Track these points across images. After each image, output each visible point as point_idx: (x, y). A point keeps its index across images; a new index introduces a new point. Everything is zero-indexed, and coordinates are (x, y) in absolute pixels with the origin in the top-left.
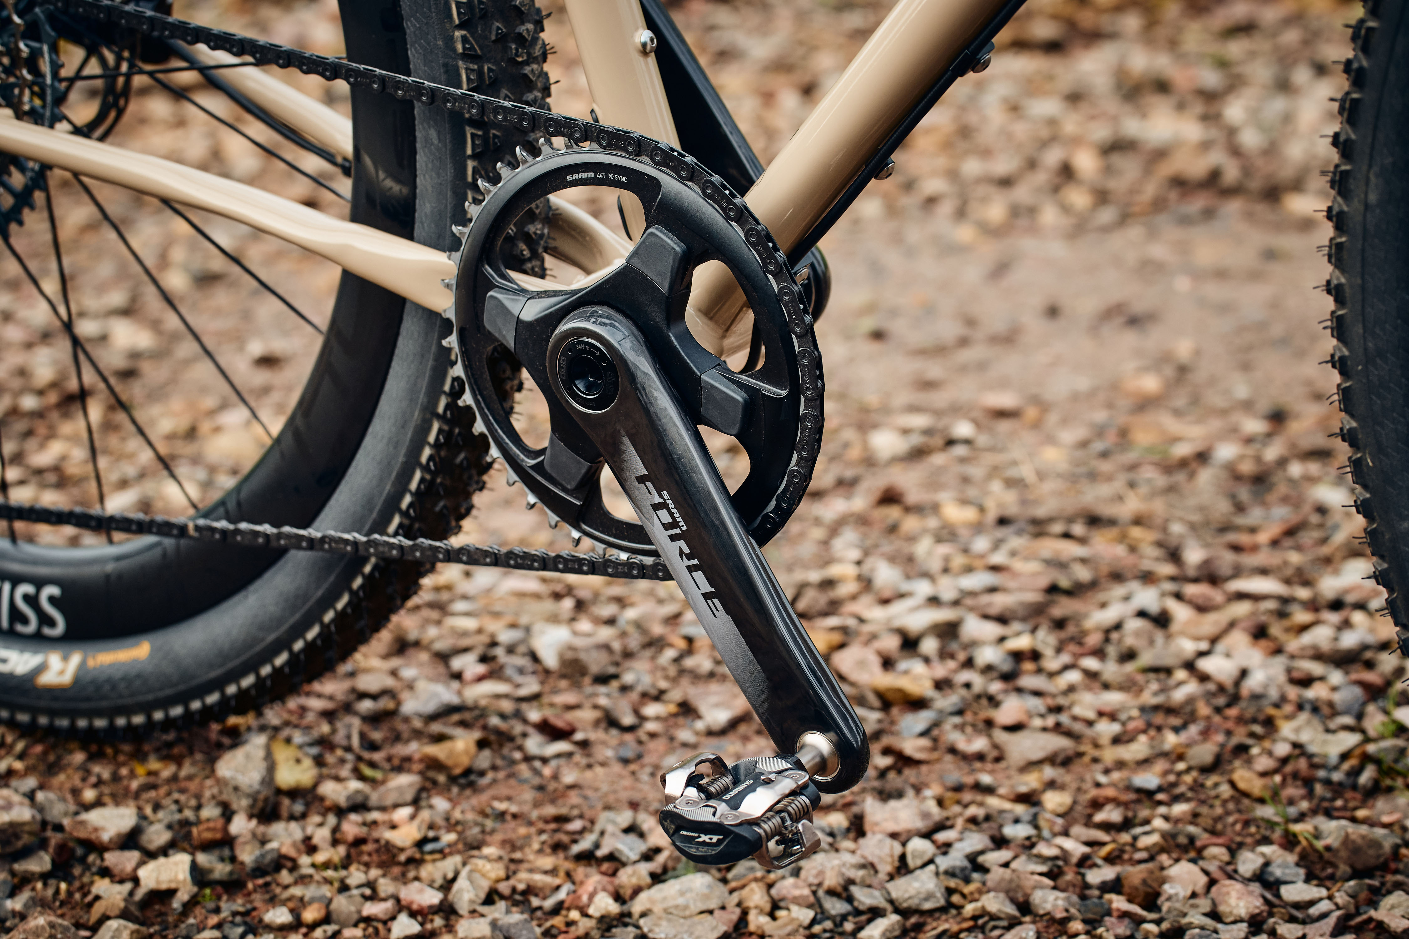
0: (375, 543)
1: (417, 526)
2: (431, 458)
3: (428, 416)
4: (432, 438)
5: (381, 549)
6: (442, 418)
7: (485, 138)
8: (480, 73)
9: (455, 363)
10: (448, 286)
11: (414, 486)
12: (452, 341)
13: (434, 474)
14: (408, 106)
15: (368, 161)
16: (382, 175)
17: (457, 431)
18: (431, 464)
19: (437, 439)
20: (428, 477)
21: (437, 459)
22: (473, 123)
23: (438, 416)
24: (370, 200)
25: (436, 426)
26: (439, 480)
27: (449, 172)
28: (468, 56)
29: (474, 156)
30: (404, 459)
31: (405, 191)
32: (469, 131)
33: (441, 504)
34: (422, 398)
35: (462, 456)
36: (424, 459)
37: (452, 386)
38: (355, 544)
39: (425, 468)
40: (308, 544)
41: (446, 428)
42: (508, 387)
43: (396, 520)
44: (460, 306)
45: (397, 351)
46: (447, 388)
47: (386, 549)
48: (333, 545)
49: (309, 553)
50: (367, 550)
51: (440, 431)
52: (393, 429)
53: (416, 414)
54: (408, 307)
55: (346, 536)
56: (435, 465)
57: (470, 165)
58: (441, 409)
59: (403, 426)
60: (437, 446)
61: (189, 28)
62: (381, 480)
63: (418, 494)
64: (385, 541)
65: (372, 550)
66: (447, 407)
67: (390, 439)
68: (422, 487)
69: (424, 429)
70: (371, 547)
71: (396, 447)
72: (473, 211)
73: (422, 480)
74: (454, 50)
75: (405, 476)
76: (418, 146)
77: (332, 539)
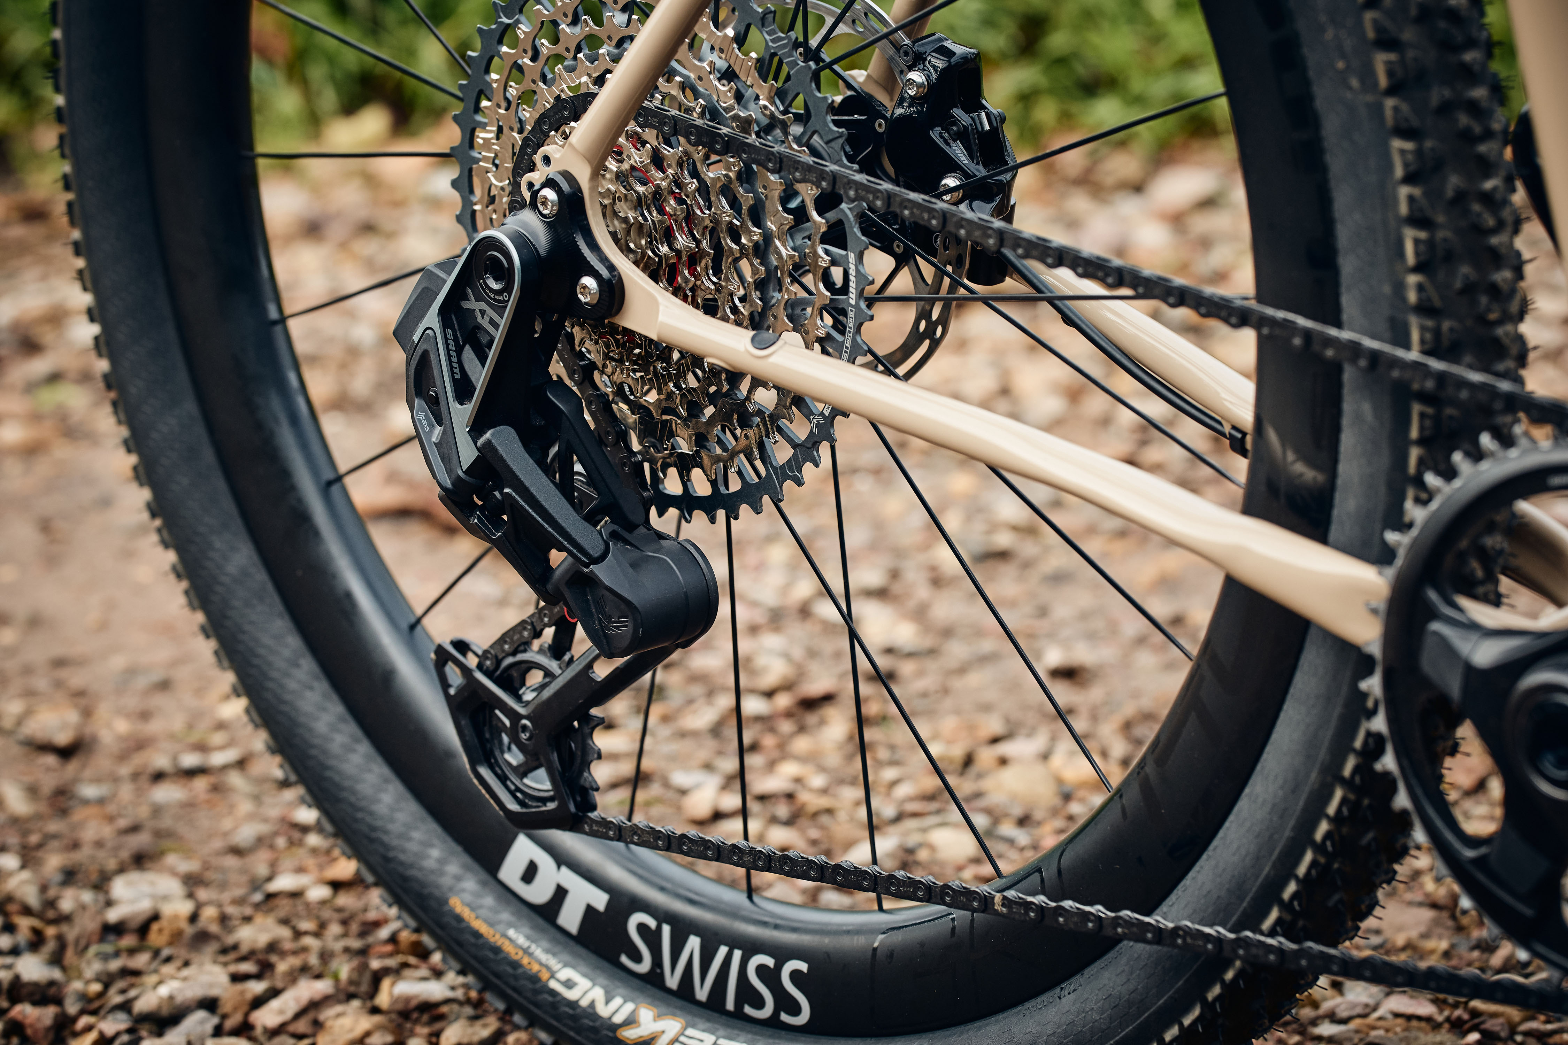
0: (1246, 943)
1: (1301, 923)
2: (1328, 835)
3: (1329, 779)
4: (1331, 810)
5: (1254, 951)
6: (1347, 784)
7: (1437, 419)
8: (1437, 332)
9: (1372, 713)
10: (1374, 611)
11: (1302, 870)
12: (1373, 685)
13: (1331, 857)
14: (1336, 369)
15: (1272, 436)
16: (1290, 456)
17: (1366, 802)
18: (1328, 843)
19: (1339, 810)
20: (1322, 860)
21: (1336, 837)
22: (1424, 397)
23: (1343, 781)
24: (1272, 488)
25: (1338, 794)
26: (1336, 866)
27: (1384, 460)
28: (1424, 309)
29: (1421, 442)
30: (1292, 834)
31: (1320, 478)
32: (1416, 408)
33: (1336, 897)
34: (1323, 754)
35: (1370, 835)
36: (1319, 836)
37: (1365, 743)
38: (1219, 941)
39: (1319, 848)
40: (1154, 937)
41: (1352, 797)
42: (1439, 749)
43: (1274, 914)
44: (1389, 638)
45: (1292, 691)
46: (1358, 744)
47: (1261, 952)
48: (1189, 940)
49: (1156, 948)
50: (1234, 951)
51: (1344, 801)
52: (1280, 793)
53: (1314, 775)
54: (1312, 633)
55: (1207, 930)
56: (1333, 845)
57: (1414, 453)
58: (1347, 771)
59: (1294, 791)
60: (1337, 820)
61: (1050, 248)
62: (1258, 859)
63: (1305, 882)
64: (1259, 941)
65: (1241, 952)
66: (1356, 770)
67: (1274, 805)
68: (1313, 872)
69: (1323, 796)
70: (1240, 947)
71: (1281, 817)
72: (1416, 513)
73: (1314, 864)
74: (1404, 299)
75: (1292, 856)
76: (1346, 421)
77: (1187, 932)
